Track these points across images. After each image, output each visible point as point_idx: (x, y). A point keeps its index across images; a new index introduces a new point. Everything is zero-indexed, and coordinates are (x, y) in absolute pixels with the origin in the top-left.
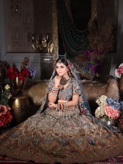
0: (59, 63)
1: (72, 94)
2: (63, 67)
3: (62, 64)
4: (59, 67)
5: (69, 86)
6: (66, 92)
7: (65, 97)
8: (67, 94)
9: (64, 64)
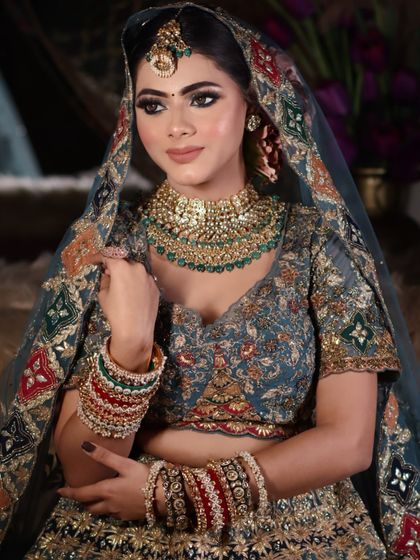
0: (167, 59)
1: (310, 359)
2: (215, 97)
3: (196, 68)
4: (177, 100)
5: (279, 283)
6: (252, 332)
7: (249, 389)
8: (267, 361)
9: (221, 65)
